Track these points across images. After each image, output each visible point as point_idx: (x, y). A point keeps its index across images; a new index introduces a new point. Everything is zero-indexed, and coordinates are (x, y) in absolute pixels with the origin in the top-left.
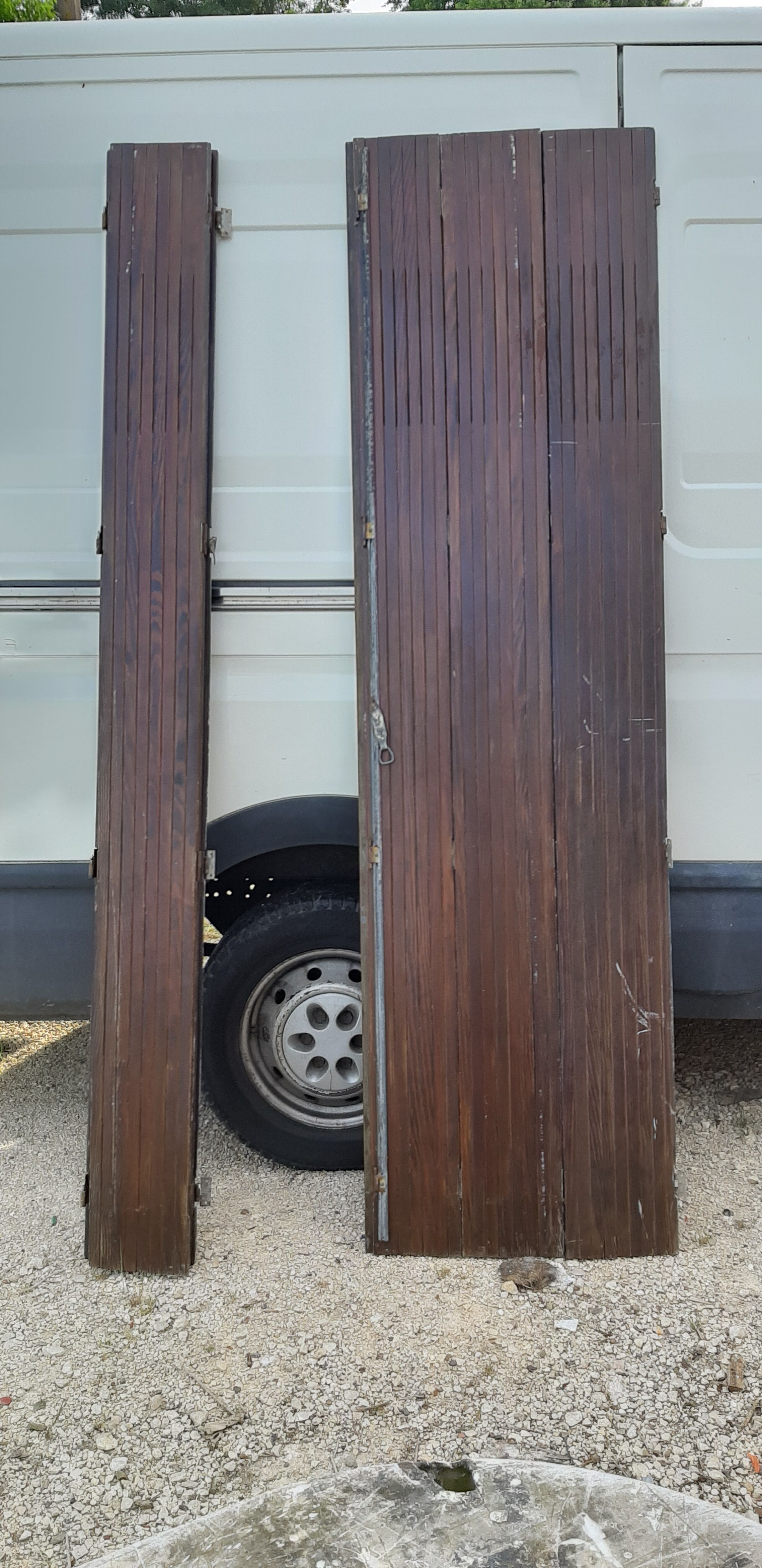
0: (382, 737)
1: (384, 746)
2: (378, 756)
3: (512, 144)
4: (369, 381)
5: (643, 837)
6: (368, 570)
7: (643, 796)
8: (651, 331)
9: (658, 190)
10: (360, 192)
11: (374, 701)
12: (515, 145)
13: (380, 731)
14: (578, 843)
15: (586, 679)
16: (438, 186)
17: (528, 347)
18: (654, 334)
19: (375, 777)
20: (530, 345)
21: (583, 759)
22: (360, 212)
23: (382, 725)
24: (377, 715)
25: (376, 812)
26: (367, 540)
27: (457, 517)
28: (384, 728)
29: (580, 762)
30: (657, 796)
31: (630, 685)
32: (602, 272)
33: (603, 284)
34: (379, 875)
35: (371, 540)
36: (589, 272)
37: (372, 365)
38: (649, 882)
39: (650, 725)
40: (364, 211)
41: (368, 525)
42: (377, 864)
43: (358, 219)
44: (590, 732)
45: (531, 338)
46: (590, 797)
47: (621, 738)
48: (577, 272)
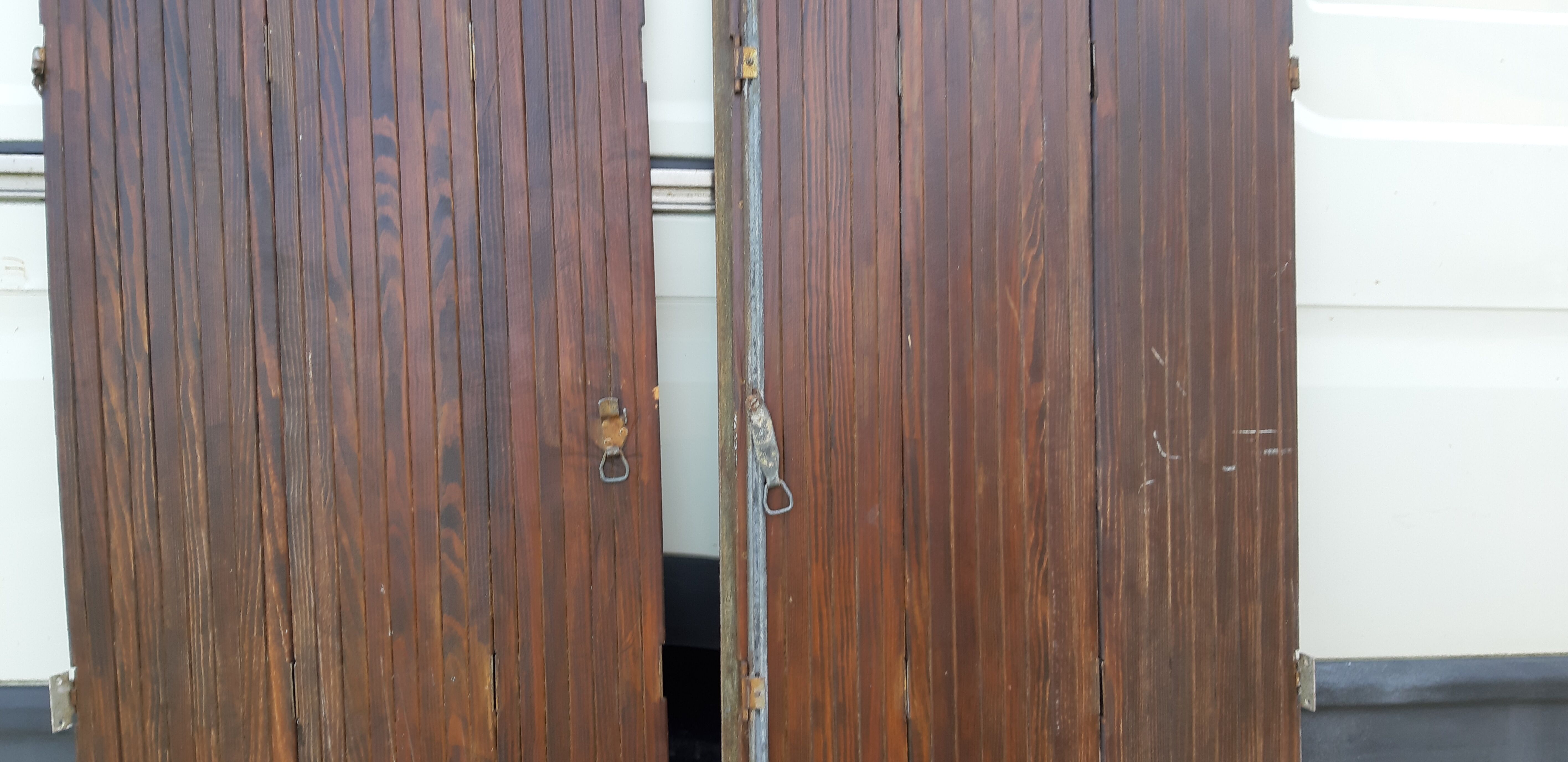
0: (771, 463)
1: (775, 478)
2: (762, 497)
5: (1257, 651)
6: (743, 139)
7: (1257, 574)
11: (754, 392)
13: (767, 451)
14: (1144, 664)
15: (1157, 356)
19: (756, 537)
21: (1152, 506)
23: (771, 438)
24: (760, 418)
25: (757, 606)
26: (742, 81)
27: (917, 41)
28: (774, 443)
29: (1146, 511)
30: (1281, 574)
31: (1235, 367)
34: (764, 733)
35: (750, 80)
38: (1267, 733)
39: (1269, 441)
41: (746, 51)
42: (758, 711)
44: (1164, 455)
46: (1163, 577)
47: (1219, 467)
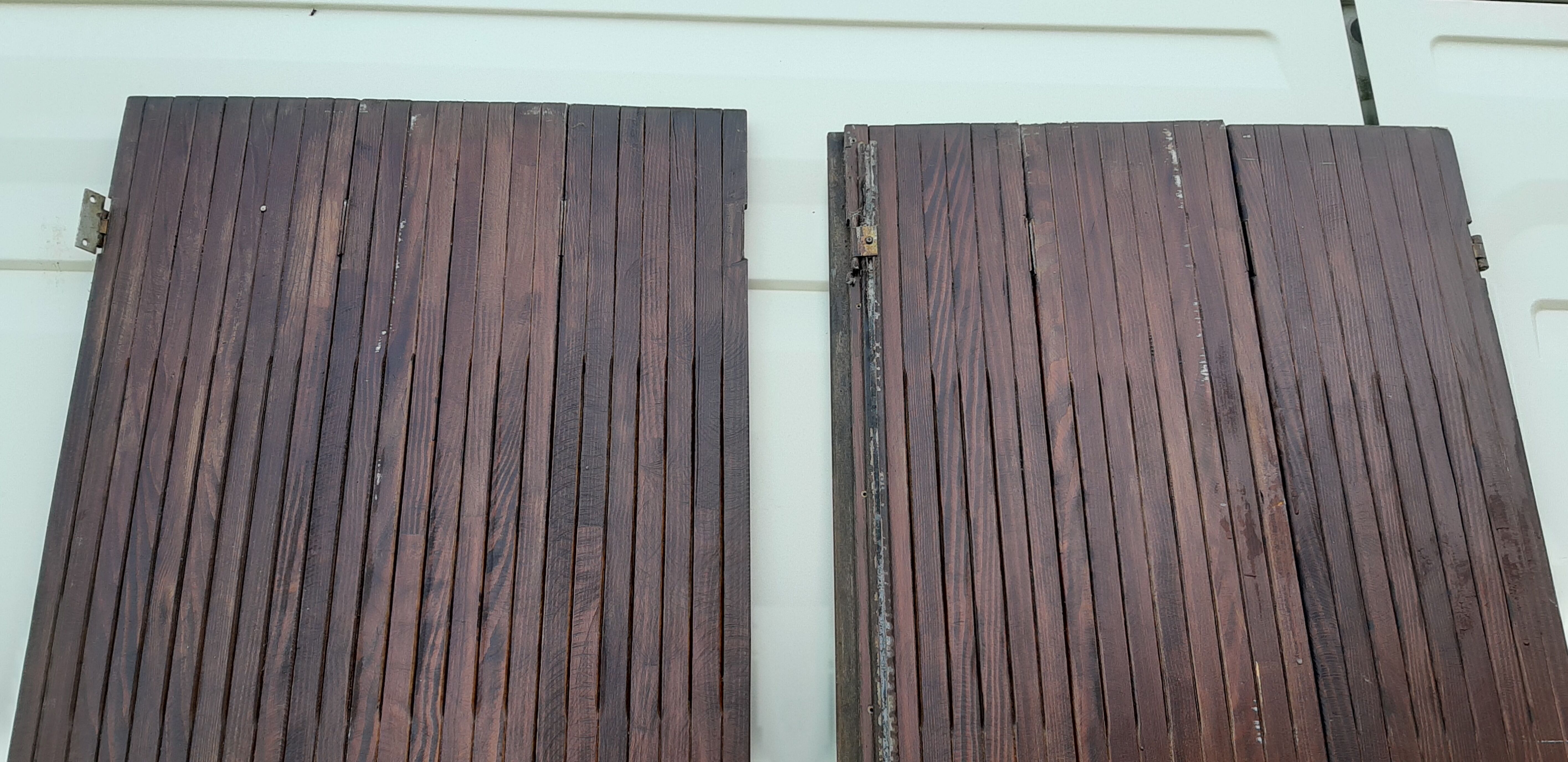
3: (1170, 147)
4: (884, 614)
8: (1524, 527)
9: (1477, 241)
10: (860, 222)
12: (1176, 147)
16: (1022, 218)
17: (1253, 554)
18: (1532, 531)
20: (1259, 545)
22: (860, 258)
32: (1394, 395)
33: (1400, 422)
36: (1365, 392)
37: (890, 577)
40: (870, 258)
43: (855, 273)
45: (1258, 531)
48: (1340, 394)
